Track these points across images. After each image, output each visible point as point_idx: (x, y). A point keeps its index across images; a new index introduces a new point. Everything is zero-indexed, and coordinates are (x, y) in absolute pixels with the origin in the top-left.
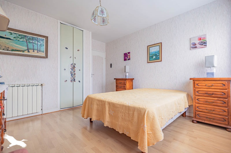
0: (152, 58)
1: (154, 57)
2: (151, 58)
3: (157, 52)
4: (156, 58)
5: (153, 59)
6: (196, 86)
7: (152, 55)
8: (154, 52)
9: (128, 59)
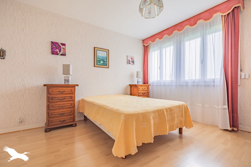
0: (100, 62)
1: (102, 62)
2: (98, 62)
3: (104, 57)
4: (104, 63)
5: (100, 64)
6: (139, 90)
7: (99, 59)
8: (101, 56)
9: (61, 53)
